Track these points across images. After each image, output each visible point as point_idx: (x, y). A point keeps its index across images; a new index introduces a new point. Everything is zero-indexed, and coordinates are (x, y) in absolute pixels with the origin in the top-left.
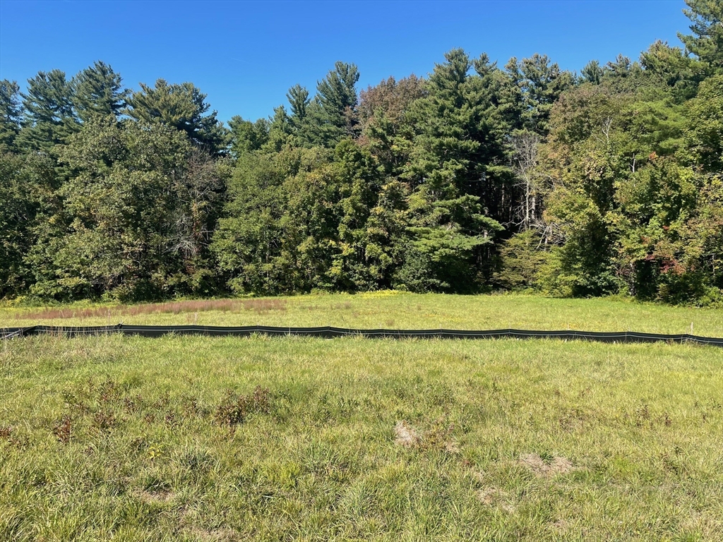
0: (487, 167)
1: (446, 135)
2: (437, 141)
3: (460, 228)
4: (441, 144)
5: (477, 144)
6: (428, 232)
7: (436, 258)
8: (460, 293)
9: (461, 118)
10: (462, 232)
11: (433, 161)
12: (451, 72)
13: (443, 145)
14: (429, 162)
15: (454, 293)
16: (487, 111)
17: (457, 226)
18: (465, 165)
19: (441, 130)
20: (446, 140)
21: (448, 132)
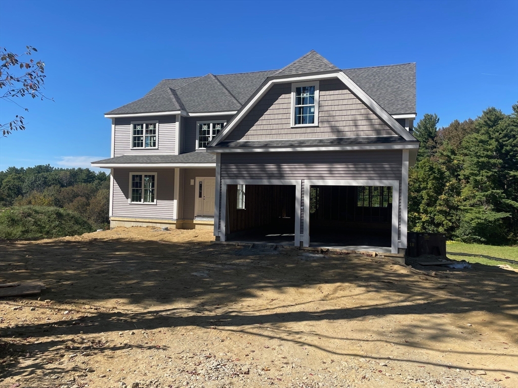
0: (511, 172)
1: (482, 157)
2: (476, 160)
3: (493, 207)
4: (478, 162)
5: (501, 161)
6: (471, 210)
7: (474, 225)
8: (494, 244)
9: (491, 147)
10: (493, 210)
11: (475, 170)
12: (485, 122)
13: (480, 162)
14: (471, 171)
15: (489, 244)
16: (508, 142)
17: (492, 206)
18: (495, 172)
19: (478, 154)
20: (481, 160)
21: (482, 155)
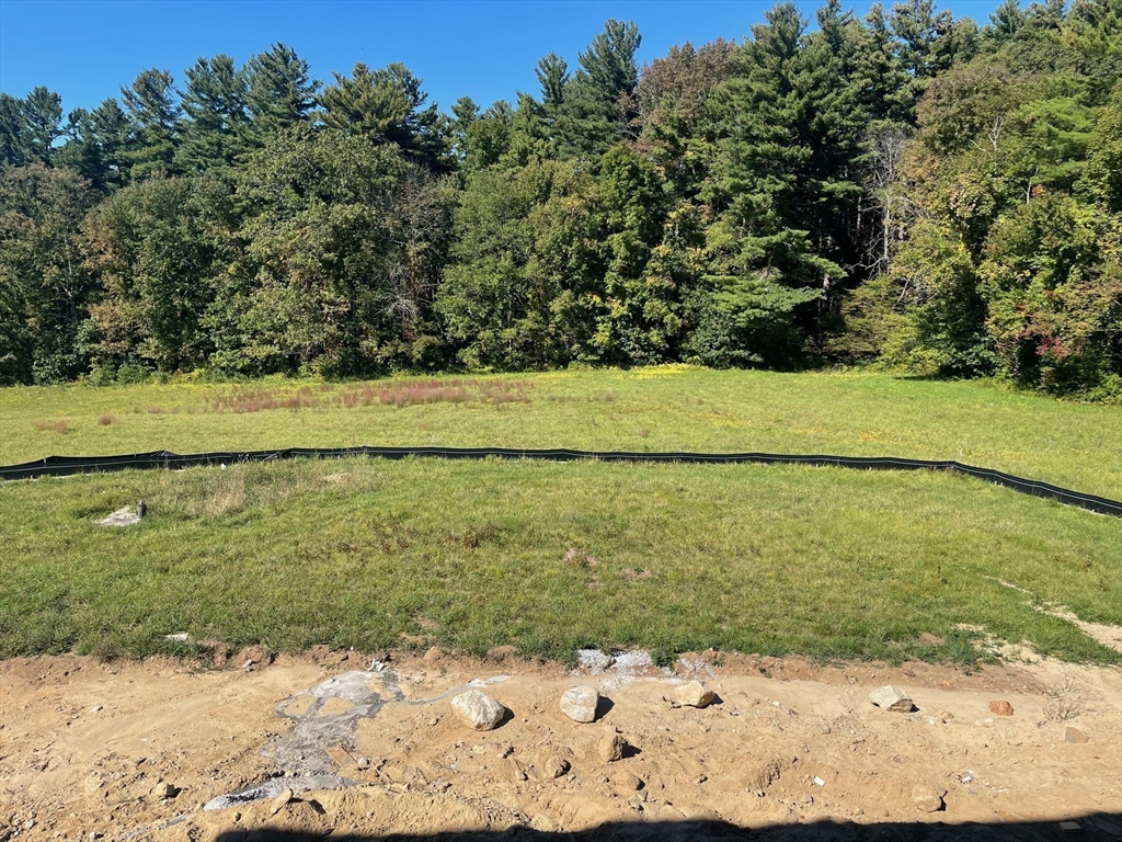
0: (824, 183)
1: (762, 140)
2: (748, 148)
3: (780, 276)
4: (754, 154)
5: (808, 151)
6: (731, 283)
7: (742, 320)
8: (778, 369)
9: (785, 113)
10: (782, 282)
11: (743, 178)
12: (773, 41)
13: (758, 155)
14: (736, 180)
15: (768, 369)
16: (825, 99)
17: (777, 273)
18: (791, 183)
19: (755, 132)
20: (762, 147)
21: (765, 135)
